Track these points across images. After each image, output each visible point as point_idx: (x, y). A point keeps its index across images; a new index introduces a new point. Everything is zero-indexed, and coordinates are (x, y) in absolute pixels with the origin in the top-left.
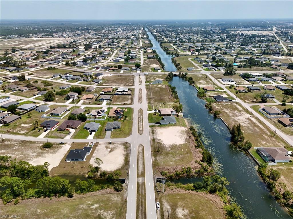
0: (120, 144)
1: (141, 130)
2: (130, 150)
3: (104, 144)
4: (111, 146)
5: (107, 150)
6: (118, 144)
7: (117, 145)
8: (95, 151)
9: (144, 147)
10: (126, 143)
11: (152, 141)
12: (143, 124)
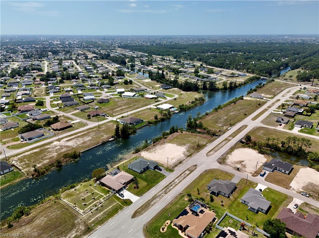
0: (228, 164)
1: (189, 171)
2: (221, 156)
3: (246, 172)
4: (239, 166)
5: (245, 164)
6: (230, 166)
7: (232, 165)
8: (259, 167)
9: (207, 154)
10: (220, 163)
11: (192, 156)
12: (176, 178)
